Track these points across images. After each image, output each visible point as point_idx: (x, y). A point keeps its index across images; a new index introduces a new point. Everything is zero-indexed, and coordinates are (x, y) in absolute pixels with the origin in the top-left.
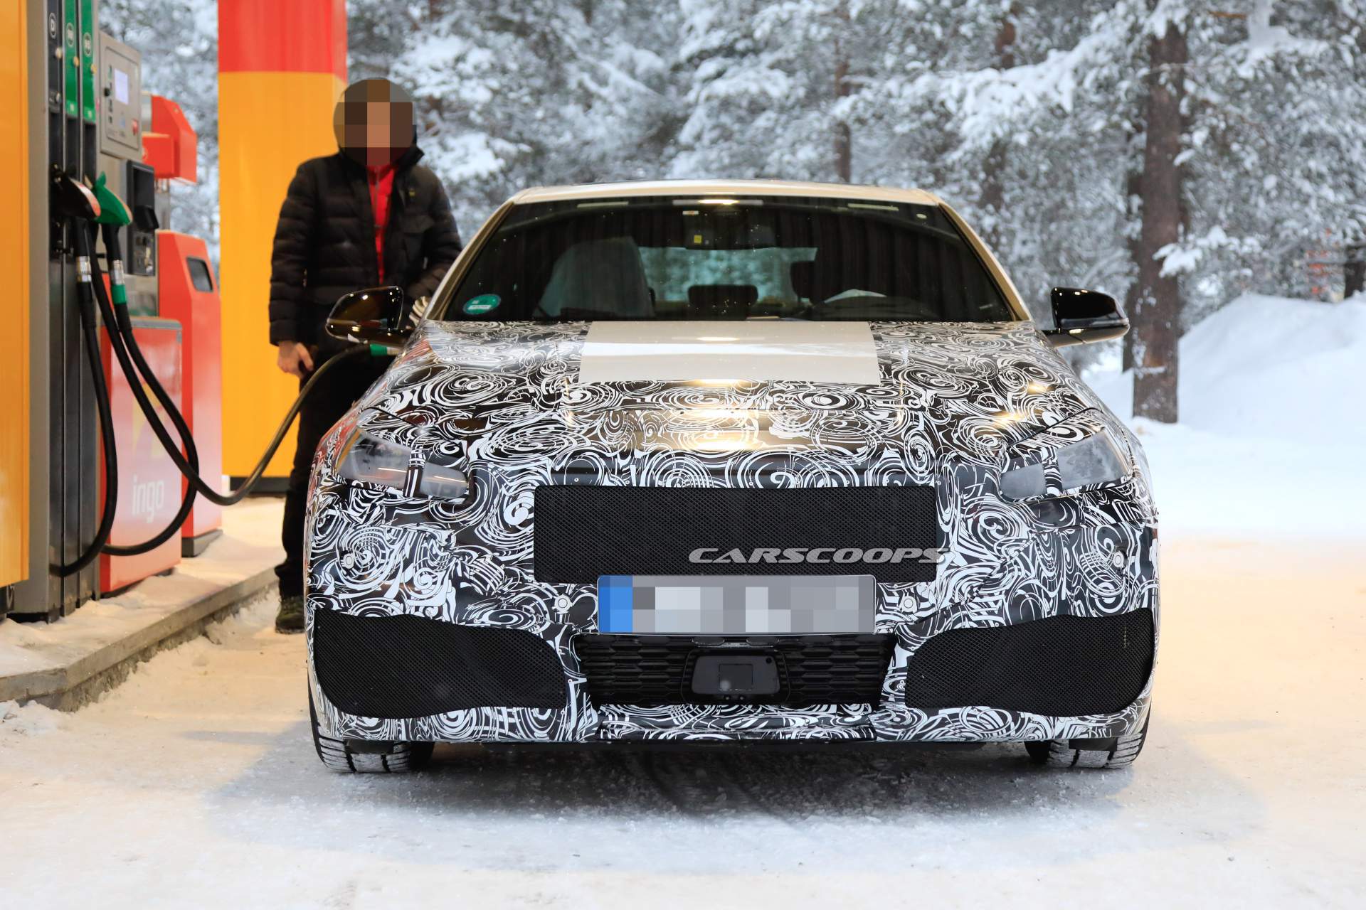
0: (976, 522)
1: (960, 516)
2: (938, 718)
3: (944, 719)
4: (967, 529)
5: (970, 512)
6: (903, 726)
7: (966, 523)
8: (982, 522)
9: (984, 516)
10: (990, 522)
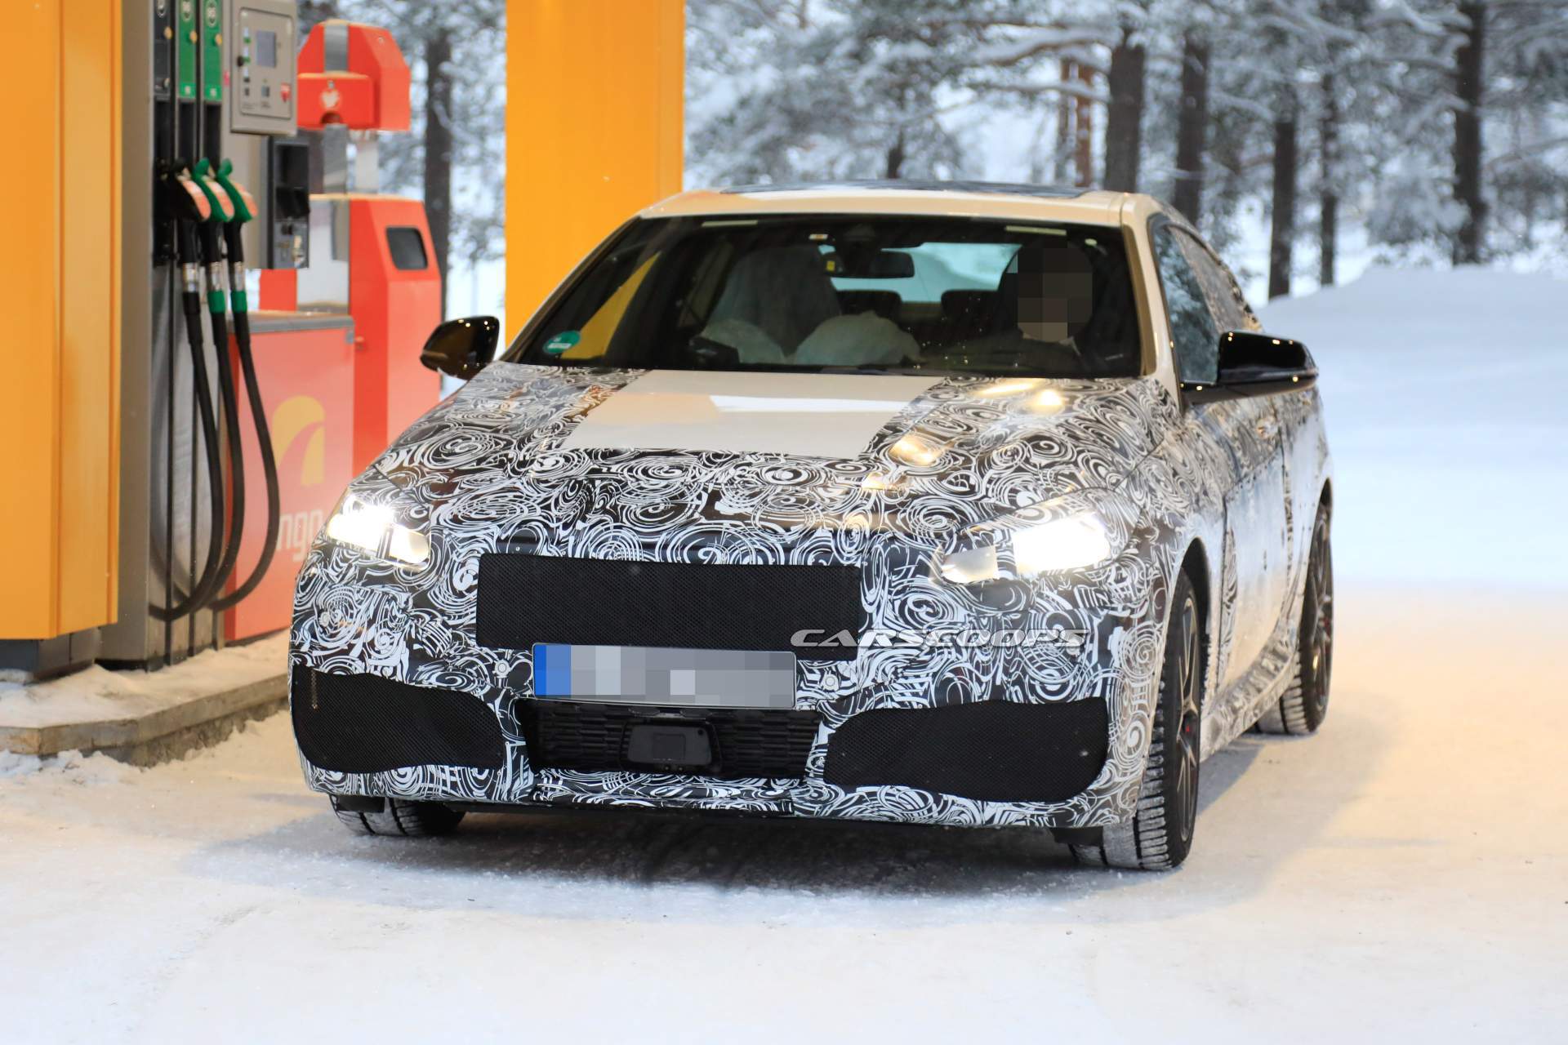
0: (904, 603)
1: (886, 597)
2: (856, 795)
3: (861, 797)
4: (894, 610)
5: (898, 593)
6: (820, 802)
7: (893, 604)
8: (910, 604)
9: (912, 598)
10: (918, 604)
